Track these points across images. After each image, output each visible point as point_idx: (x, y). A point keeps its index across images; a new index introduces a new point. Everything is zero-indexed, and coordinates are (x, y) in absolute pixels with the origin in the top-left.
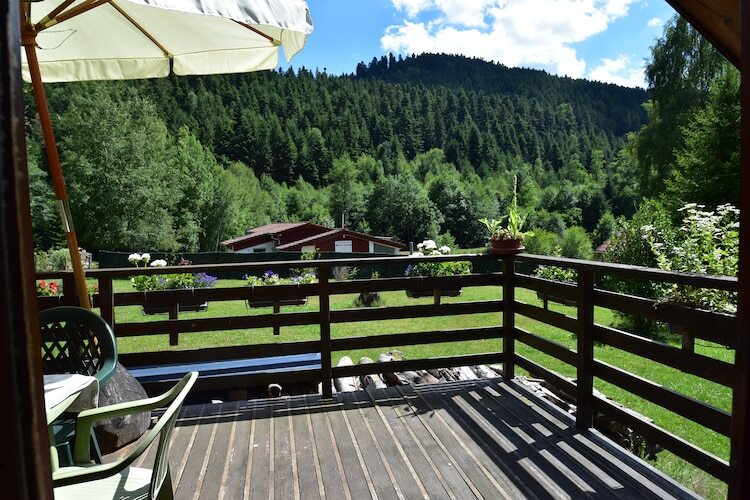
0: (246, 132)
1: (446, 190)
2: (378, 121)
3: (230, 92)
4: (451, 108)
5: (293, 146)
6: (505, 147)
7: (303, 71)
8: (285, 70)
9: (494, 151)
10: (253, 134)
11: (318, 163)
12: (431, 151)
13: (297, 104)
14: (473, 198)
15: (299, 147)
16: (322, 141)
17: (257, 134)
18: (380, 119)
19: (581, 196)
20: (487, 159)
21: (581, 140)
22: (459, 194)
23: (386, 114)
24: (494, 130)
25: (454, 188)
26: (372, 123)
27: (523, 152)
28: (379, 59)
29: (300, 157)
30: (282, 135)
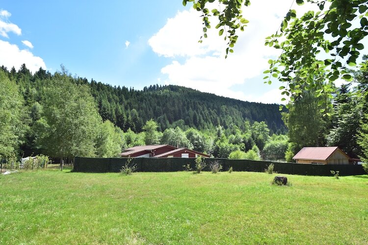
0: (104, 109)
1: (193, 135)
2: (157, 108)
3: (95, 93)
4: (184, 105)
5: (125, 116)
6: (206, 120)
7: (124, 88)
8: (117, 87)
9: (202, 121)
10: (108, 110)
11: (136, 123)
12: (179, 120)
13: (124, 100)
14: (204, 139)
15: (128, 117)
16: (137, 114)
17: (110, 110)
18: (157, 107)
19: (244, 139)
20: (201, 124)
21: (233, 119)
22: (198, 137)
23: (159, 106)
24: (201, 113)
25: (196, 134)
26: (154, 109)
27: (212, 123)
28: (153, 86)
29: (128, 120)
30: (121, 111)
